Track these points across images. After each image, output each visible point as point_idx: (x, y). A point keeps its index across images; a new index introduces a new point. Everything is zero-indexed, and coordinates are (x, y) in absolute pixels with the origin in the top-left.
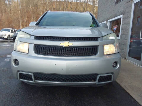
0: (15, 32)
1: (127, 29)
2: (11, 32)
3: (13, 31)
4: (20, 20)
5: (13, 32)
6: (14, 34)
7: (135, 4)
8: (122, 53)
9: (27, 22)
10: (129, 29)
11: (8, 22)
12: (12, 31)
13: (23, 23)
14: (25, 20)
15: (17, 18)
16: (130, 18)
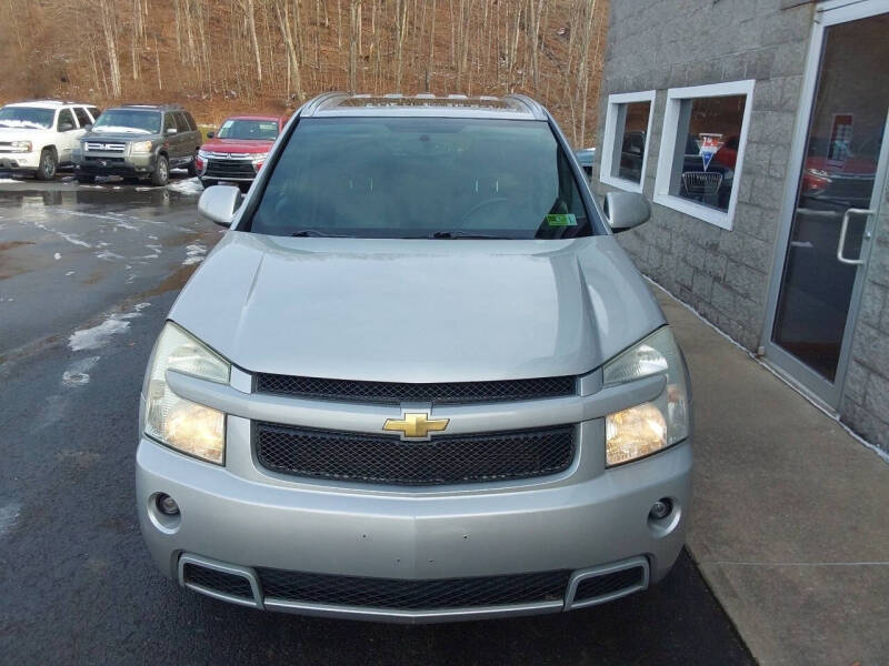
0: (82, 125)
1: (777, 179)
2: (60, 129)
3: (71, 121)
4: (106, 25)
5: (74, 127)
6: (83, 140)
7: (826, 28)
8: (739, 317)
9: (149, 36)
10: (782, 179)
11: (29, 35)
12: (65, 118)
13: (129, 43)
14: (141, 25)
15: (89, 10)
16: (794, 112)
